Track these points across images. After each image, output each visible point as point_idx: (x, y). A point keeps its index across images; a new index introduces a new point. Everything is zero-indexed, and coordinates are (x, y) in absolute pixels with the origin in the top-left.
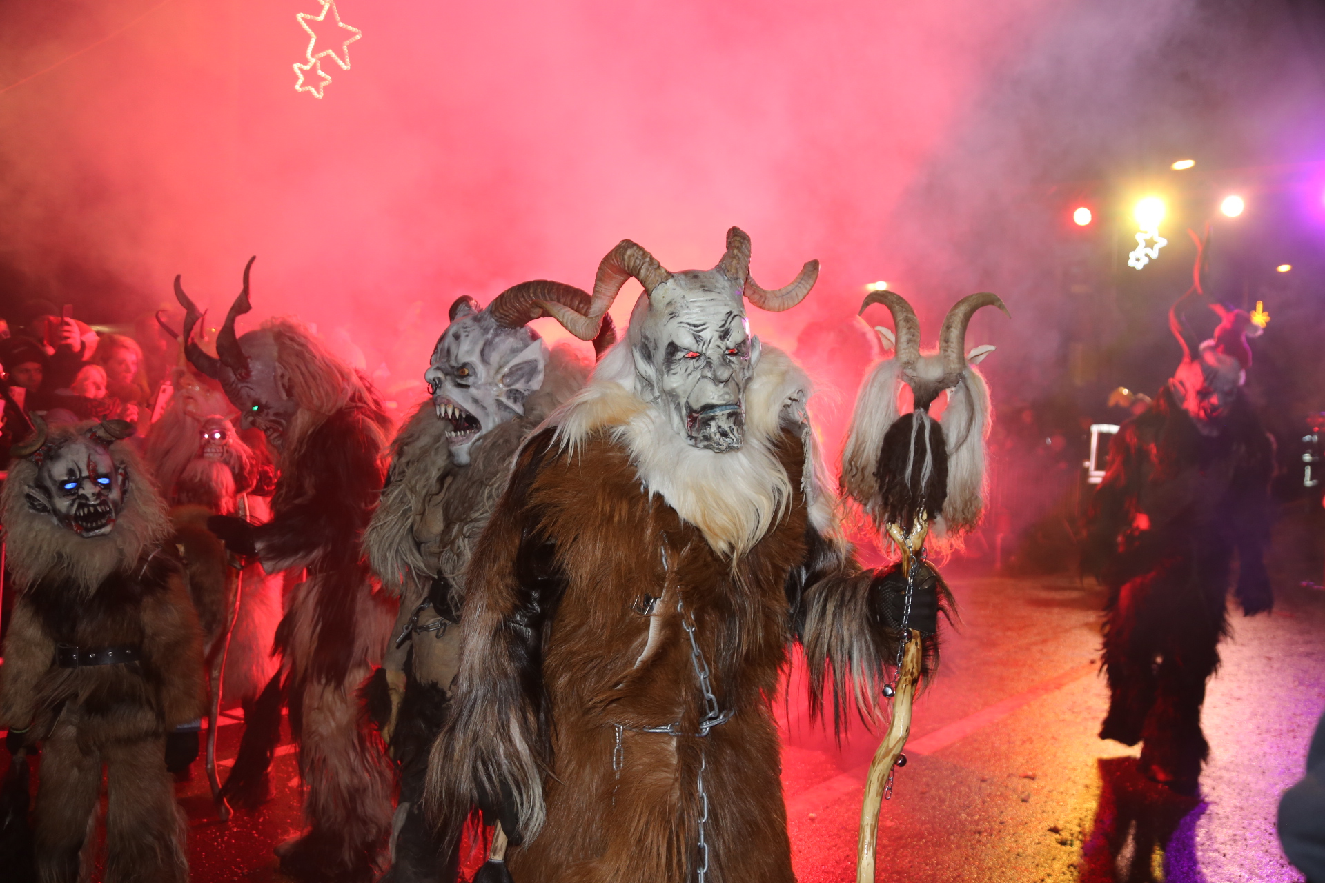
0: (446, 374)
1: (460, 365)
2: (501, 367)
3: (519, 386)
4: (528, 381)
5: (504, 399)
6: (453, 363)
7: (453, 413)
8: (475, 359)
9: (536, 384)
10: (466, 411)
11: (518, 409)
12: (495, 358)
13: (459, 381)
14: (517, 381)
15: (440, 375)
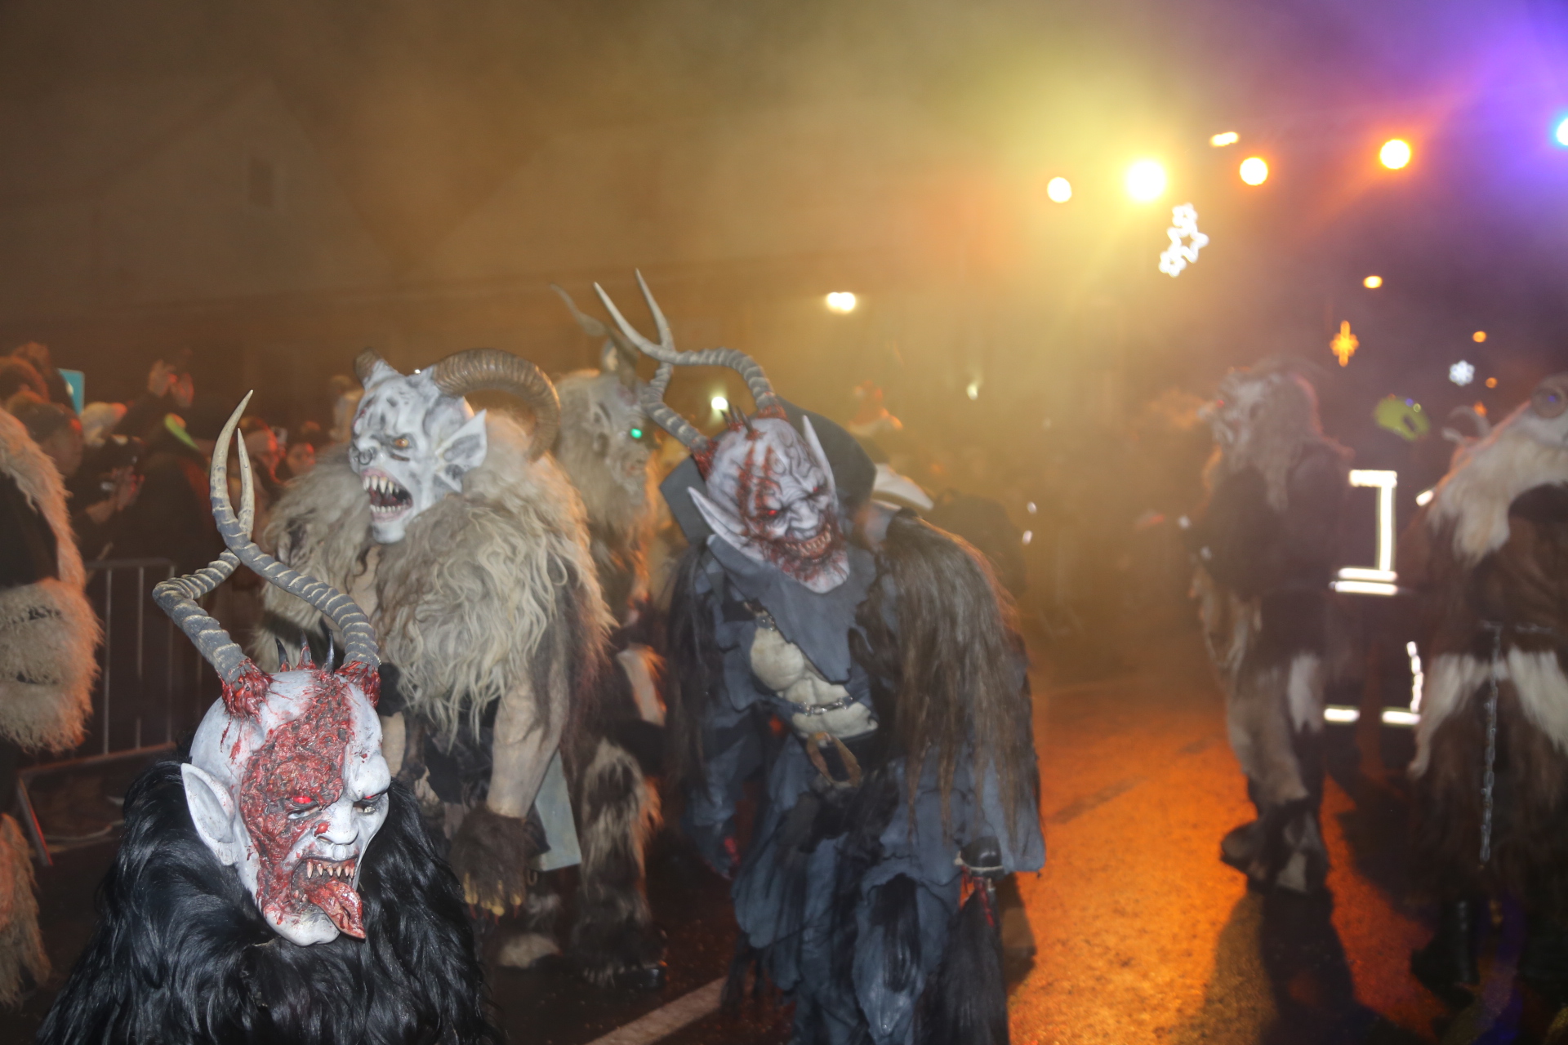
0: (382, 444)
1: (398, 435)
2: (441, 441)
3: (459, 461)
4: (468, 456)
5: (443, 476)
6: (390, 432)
7: (387, 488)
8: (415, 429)
9: (478, 459)
10: (400, 485)
11: (456, 486)
12: (435, 429)
13: (397, 452)
14: (457, 456)
15: (375, 444)
